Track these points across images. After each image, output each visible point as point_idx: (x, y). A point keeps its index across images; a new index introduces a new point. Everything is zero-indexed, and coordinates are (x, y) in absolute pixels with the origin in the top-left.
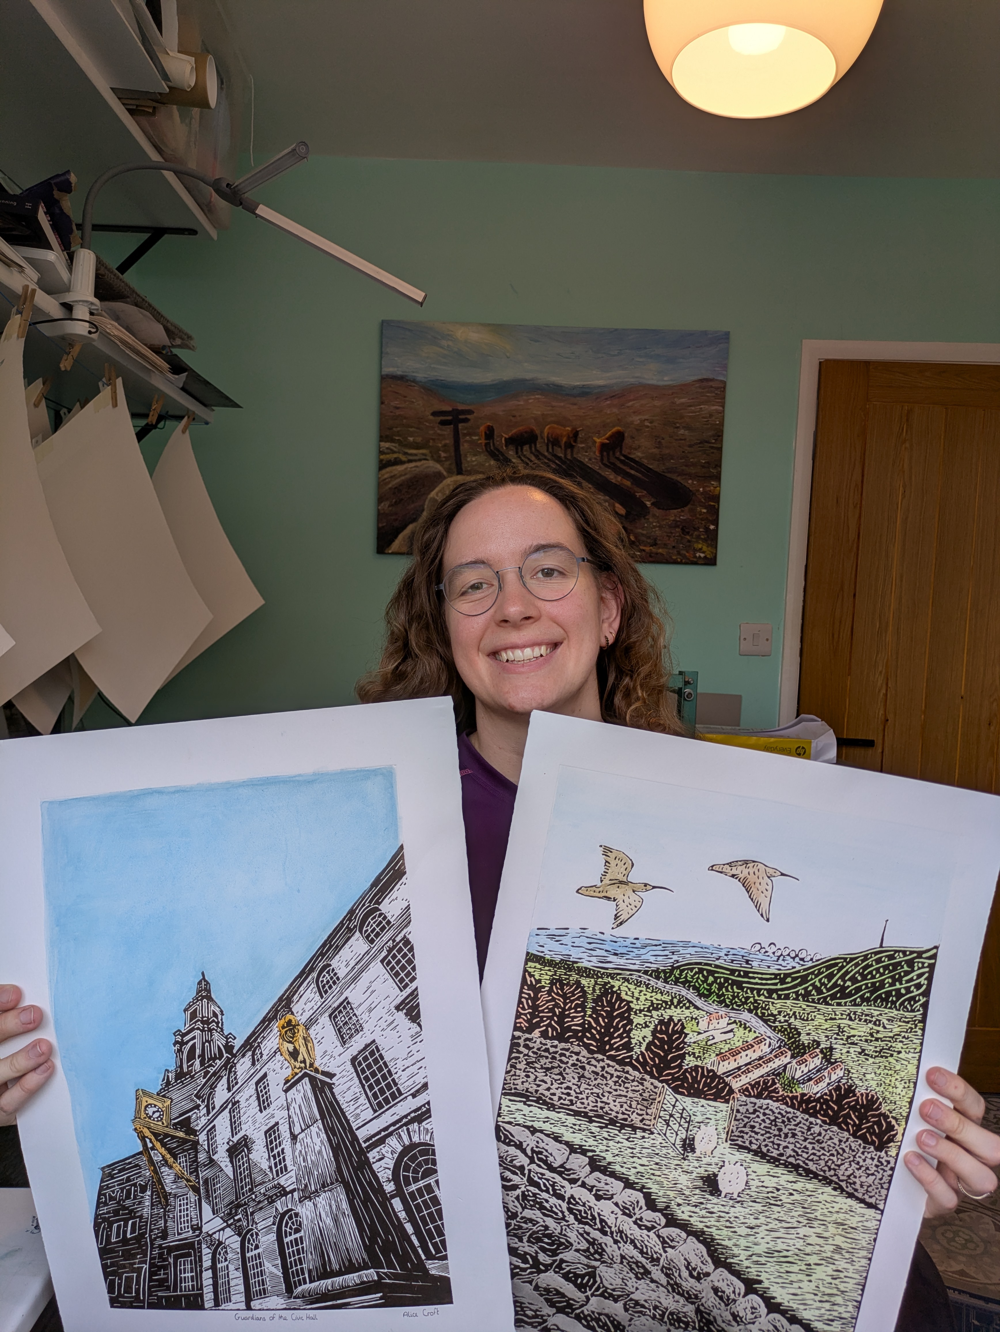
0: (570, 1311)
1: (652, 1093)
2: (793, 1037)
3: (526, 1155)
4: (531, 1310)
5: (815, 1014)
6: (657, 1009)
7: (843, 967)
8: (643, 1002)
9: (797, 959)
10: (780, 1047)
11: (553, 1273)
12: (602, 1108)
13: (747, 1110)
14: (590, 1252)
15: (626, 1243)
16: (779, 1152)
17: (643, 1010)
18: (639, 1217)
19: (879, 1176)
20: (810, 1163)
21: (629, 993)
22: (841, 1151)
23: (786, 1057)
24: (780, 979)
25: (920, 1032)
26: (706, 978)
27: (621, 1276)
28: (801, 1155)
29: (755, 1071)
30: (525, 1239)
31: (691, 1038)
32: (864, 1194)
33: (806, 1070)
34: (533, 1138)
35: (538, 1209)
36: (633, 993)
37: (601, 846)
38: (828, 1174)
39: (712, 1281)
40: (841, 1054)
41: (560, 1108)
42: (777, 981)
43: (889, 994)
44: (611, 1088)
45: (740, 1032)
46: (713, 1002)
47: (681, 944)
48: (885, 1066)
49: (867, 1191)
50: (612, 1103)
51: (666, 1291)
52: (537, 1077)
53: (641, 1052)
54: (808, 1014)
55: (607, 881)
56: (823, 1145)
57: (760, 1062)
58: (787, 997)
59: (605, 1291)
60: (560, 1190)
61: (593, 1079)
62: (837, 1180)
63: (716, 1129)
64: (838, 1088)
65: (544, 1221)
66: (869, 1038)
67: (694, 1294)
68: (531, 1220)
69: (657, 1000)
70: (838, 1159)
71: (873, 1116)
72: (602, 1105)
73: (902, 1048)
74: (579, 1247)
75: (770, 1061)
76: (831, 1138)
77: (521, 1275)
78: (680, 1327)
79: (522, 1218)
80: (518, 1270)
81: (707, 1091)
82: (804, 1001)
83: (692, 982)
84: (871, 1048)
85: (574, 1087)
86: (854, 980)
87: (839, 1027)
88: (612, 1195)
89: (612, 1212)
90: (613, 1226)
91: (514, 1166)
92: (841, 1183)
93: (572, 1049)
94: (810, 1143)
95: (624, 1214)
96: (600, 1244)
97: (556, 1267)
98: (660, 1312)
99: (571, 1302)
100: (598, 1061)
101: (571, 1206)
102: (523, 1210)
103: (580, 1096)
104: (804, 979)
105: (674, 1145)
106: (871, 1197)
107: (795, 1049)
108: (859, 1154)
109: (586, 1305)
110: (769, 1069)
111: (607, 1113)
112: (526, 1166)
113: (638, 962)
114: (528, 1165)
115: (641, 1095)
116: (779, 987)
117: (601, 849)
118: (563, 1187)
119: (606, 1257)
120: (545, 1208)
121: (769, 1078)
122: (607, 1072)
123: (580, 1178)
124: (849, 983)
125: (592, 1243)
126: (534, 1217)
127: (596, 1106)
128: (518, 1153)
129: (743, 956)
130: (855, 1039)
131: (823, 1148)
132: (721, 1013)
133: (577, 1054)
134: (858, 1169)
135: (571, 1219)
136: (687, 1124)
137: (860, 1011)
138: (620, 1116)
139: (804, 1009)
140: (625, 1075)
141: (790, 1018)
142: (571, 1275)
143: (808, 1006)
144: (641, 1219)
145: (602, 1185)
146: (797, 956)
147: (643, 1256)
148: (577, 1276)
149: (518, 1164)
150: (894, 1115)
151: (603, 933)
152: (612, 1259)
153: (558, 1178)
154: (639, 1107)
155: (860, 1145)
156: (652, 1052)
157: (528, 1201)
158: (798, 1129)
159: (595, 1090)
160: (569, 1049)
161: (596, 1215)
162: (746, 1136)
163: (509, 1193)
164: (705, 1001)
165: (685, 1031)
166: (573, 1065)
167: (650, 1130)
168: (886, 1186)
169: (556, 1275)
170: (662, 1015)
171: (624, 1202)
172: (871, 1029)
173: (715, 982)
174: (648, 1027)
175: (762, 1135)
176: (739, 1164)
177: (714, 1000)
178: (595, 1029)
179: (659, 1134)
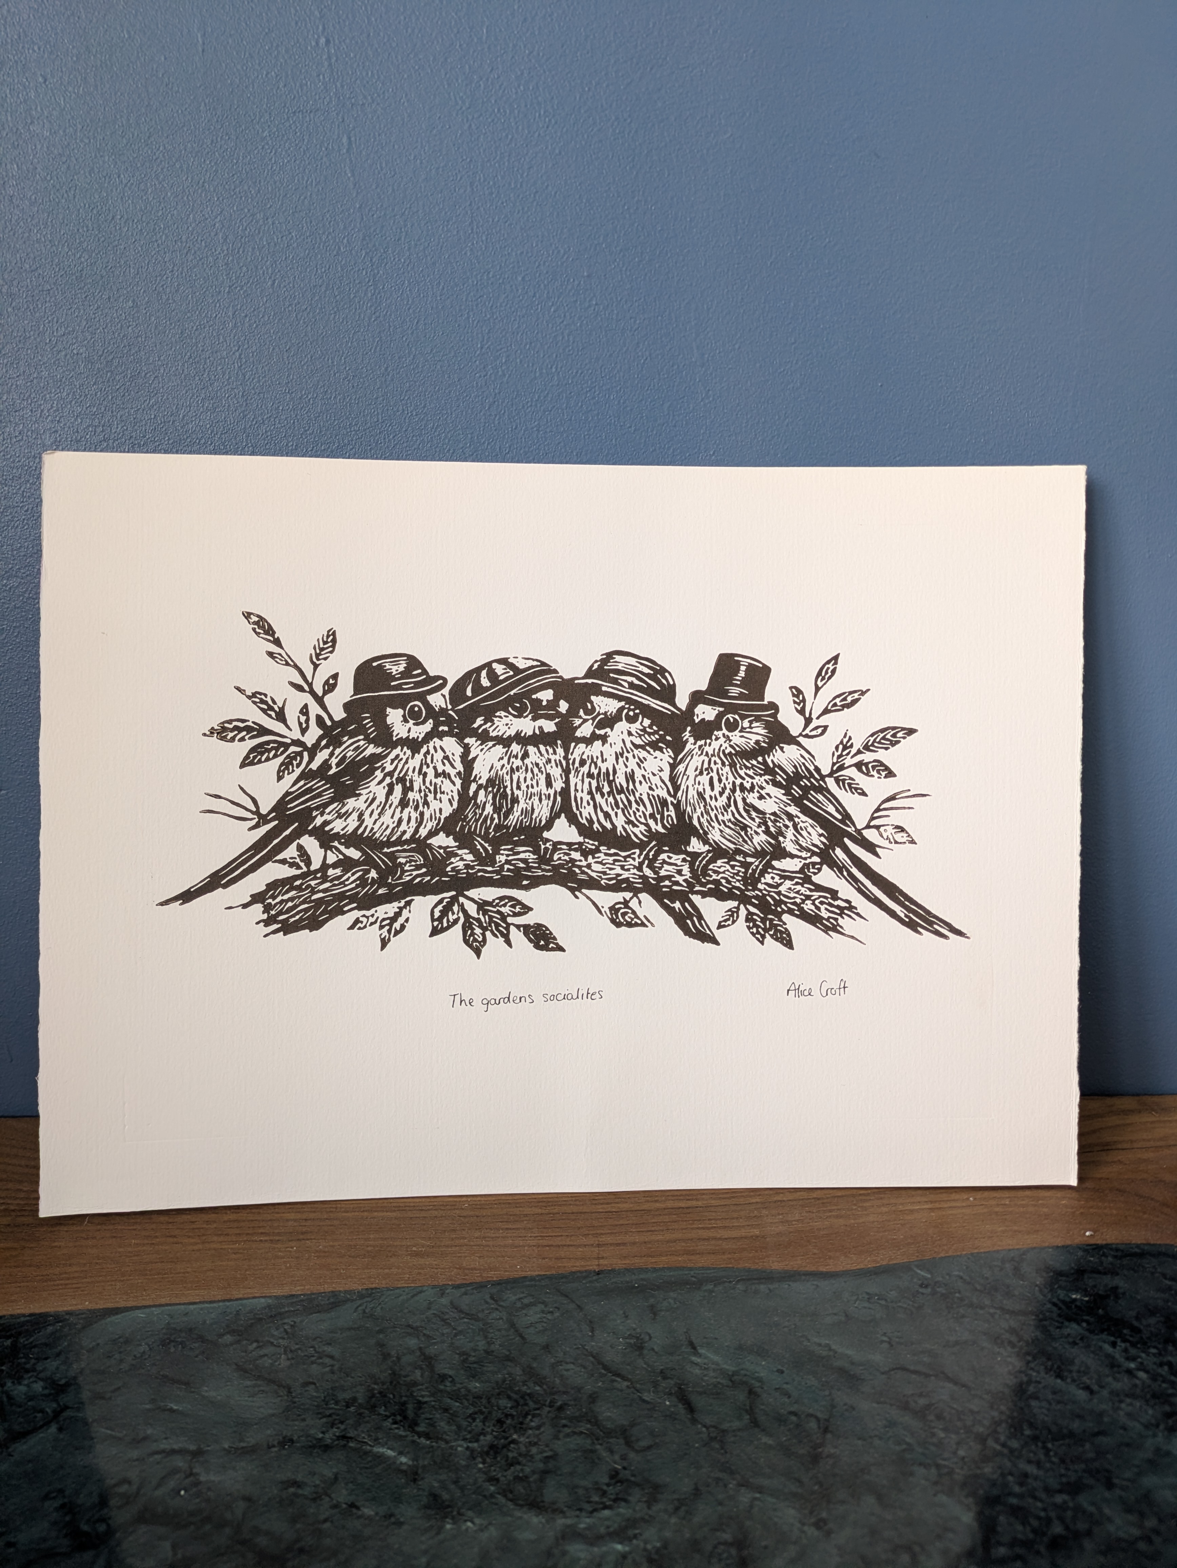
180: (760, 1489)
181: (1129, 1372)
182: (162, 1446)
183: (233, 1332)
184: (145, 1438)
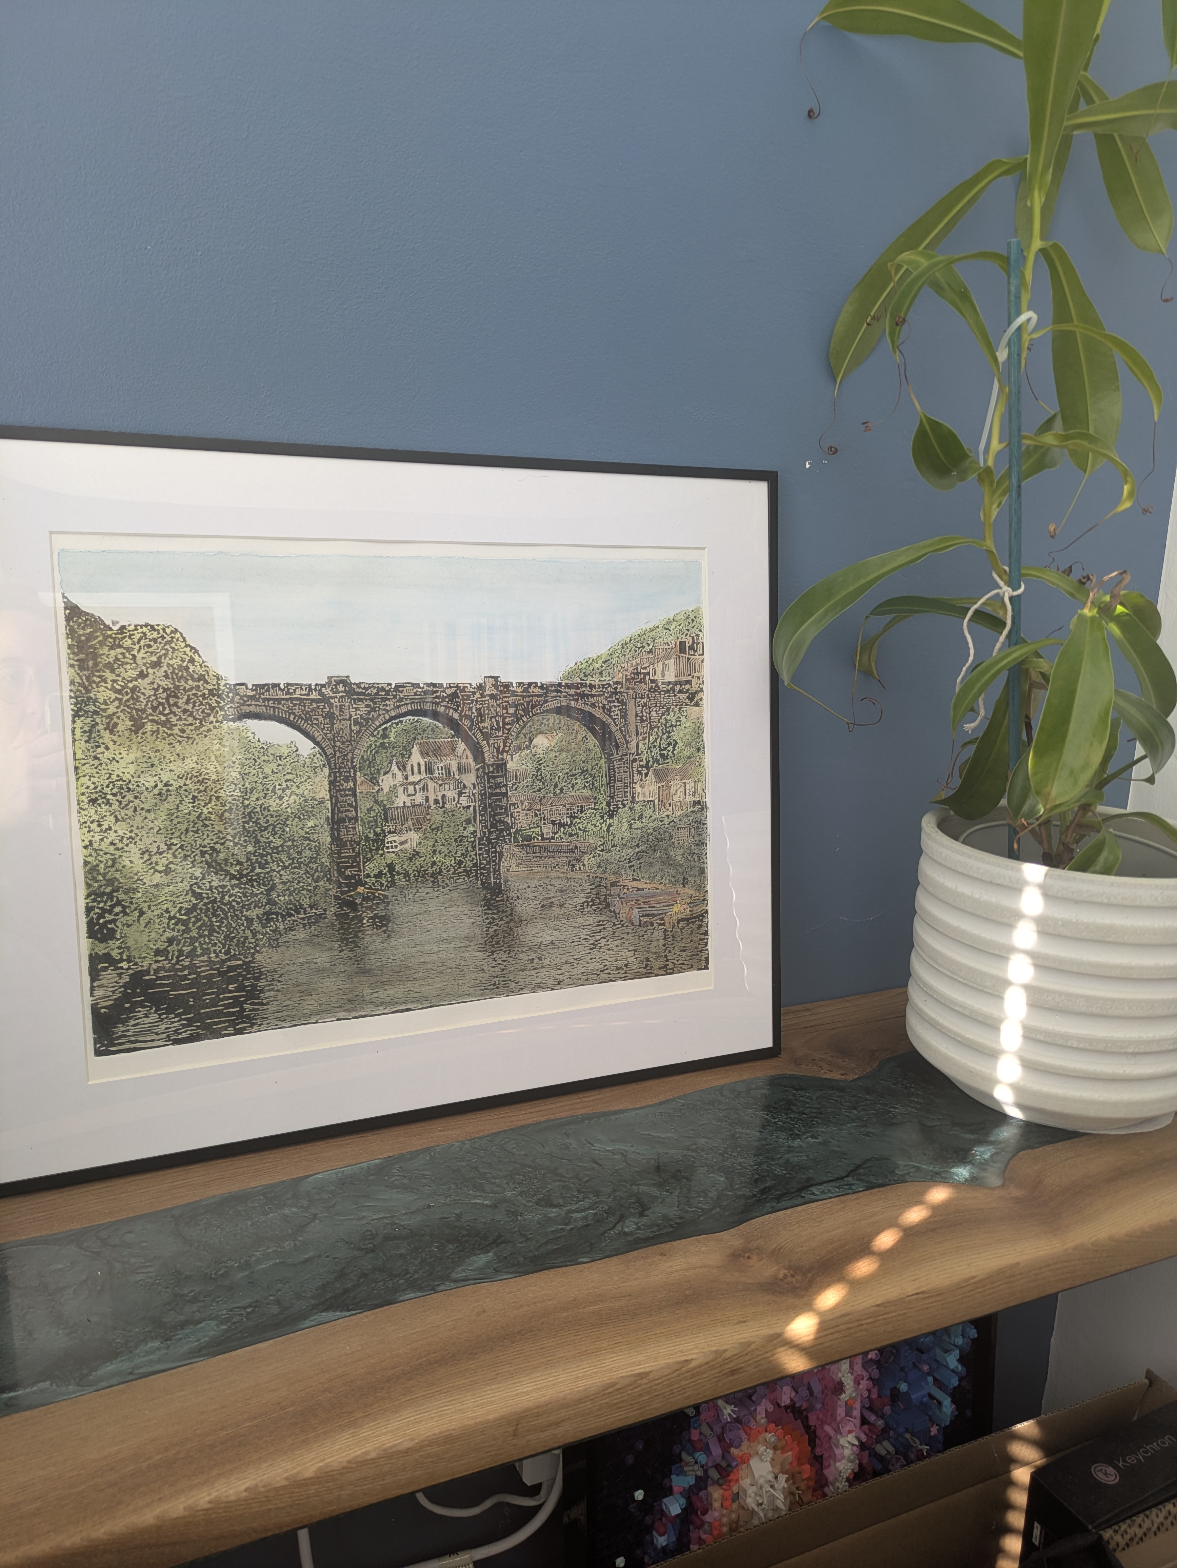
180: (639, 1185)
181: (775, 1123)
182: (375, 1217)
183: (372, 1175)
184: (364, 1217)
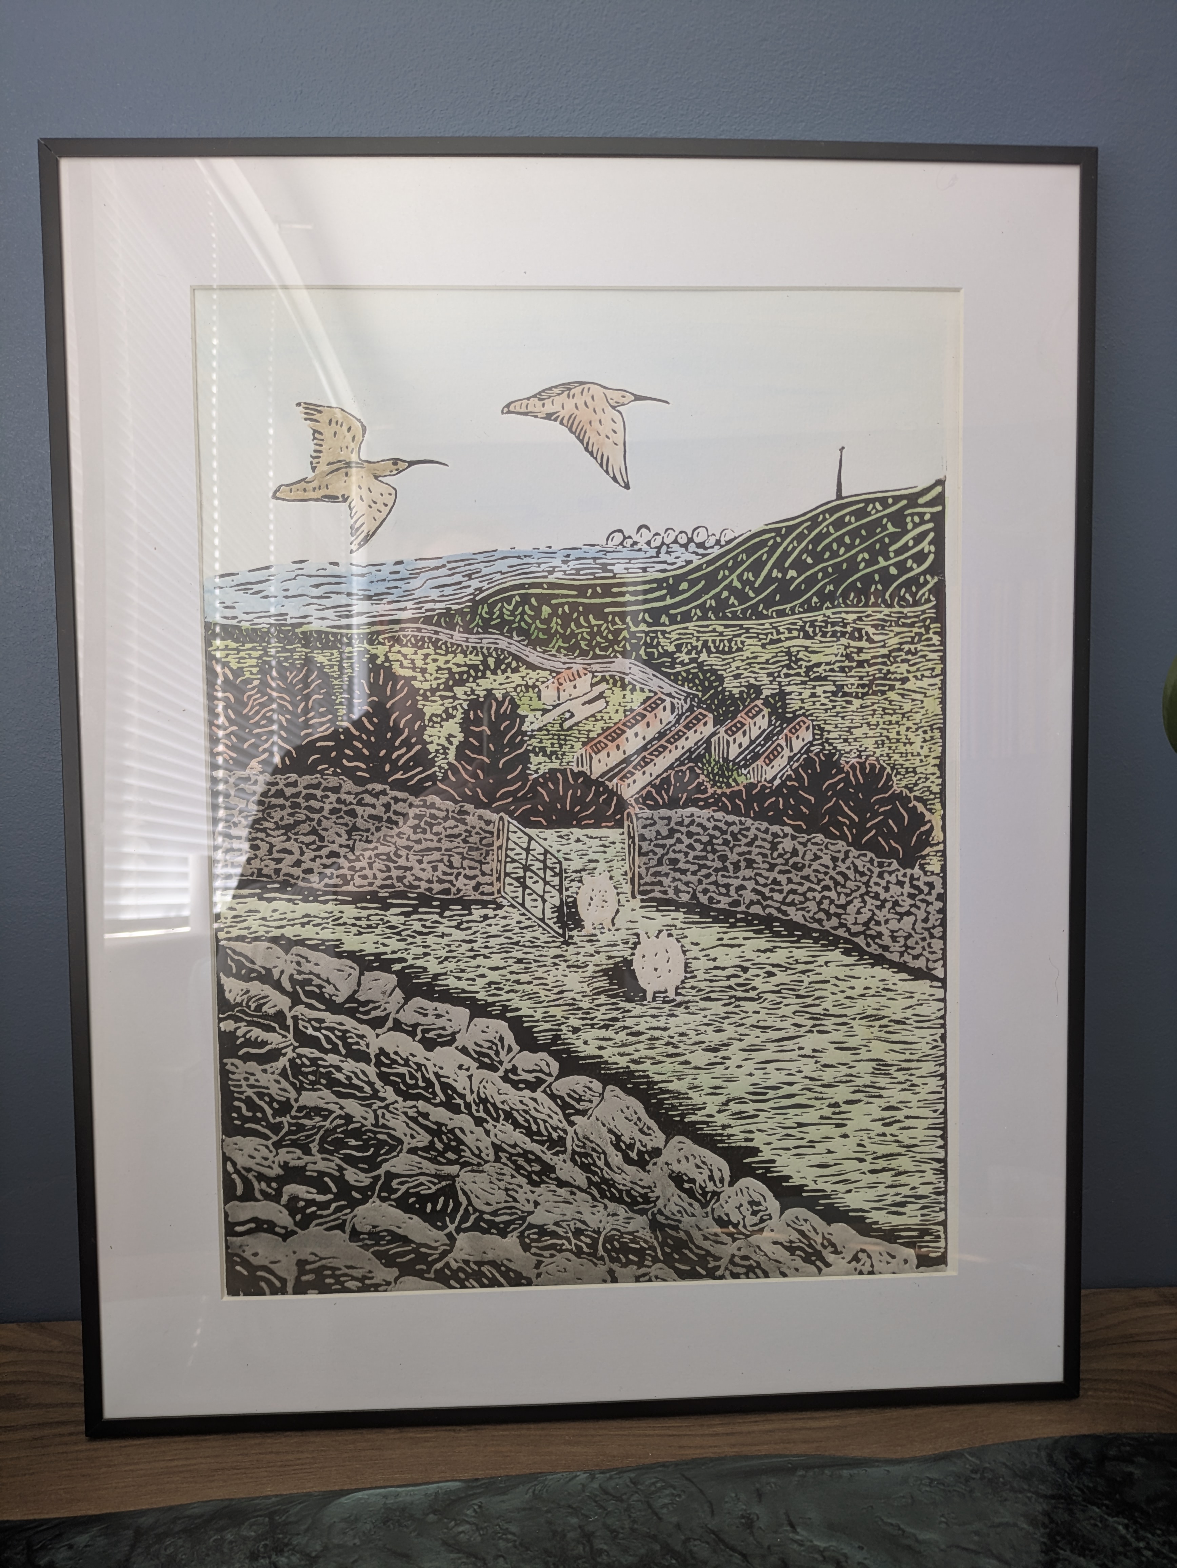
0: (424, 1267)
1: (484, 835)
2: (711, 687)
3: (283, 991)
4: (354, 1278)
5: (742, 638)
6: (461, 683)
7: (776, 546)
8: (435, 675)
9: (692, 547)
10: (691, 709)
11: (378, 1202)
12: (400, 879)
13: (658, 833)
14: (436, 1150)
15: (497, 1120)
16: (730, 900)
17: (437, 689)
18: (509, 1067)
19: (921, 915)
20: (791, 910)
21: (406, 663)
22: (840, 879)
23: (705, 724)
24: (669, 587)
25: (936, 639)
26: (538, 610)
27: (502, 1184)
28: (771, 898)
29: (656, 760)
30: (314, 1147)
31: (533, 722)
32: (902, 954)
33: (746, 742)
34: (289, 957)
35: (327, 1088)
36: (413, 661)
37: (299, 404)
38: (827, 925)
39: (667, 1164)
40: (802, 700)
41: (326, 893)
42: (665, 592)
43: (867, 580)
44: (408, 839)
45: (616, 696)
46: (558, 651)
47: (481, 558)
48: (884, 709)
49: (905, 945)
50: (417, 866)
51: (589, 1197)
52: (272, 846)
53: (449, 764)
54: (730, 641)
55: (323, 468)
56: (806, 871)
57: (663, 742)
58: (687, 617)
59: (480, 1219)
60: (357, 1043)
61: (373, 829)
62: (846, 935)
63: (611, 878)
64: (809, 763)
65: (342, 1108)
66: (847, 663)
67: (641, 1195)
68: (318, 1110)
69: (459, 666)
70: (839, 894)
71: (882, 802)
72: (400, 873)
73: (908, 672)
74: (414, 1143)
75: (680, 737)
76: (817, 857)
77: (321, 1216)
78: (629, 1262)
79: (300, 1109)
80: (314, 1209)
81: (580, 811)
82: (718, 618)
83: (513, 622)
84: (852, 680)
85: (343, 851)
86: (800, 566)
87: (789, 653)
88: (453, 1034)
89: (460, 1067)
90: (467, 1092)
91: (266, 1016)
92: (856, 939)
93: (324, 783)
94: (780, 872)
95: (482, 1066)
96: (452, 1131)
97: (380, 1191)
98: (588, 1241)
99: (423, 1250)
100: (376, 795)
101: (383, 1069)
102: (299, 1094)
103: (358, 865)
104: (711, 580)
105: (543, 920)
106: (916, 957)
107: (718, 707)
108: (875, 879)
109: (451, 1251)
110: (680, 752)
111: (411, 886)
112: (286, 1011)
113: (409, 605)
114: (291, 1009)
115: (465, 841)
116: (669, 601)
117: (301, 408)
118: (362, 1037)
119: (468, 1153)
120: (339, 1083)
121: (684, 768)
122: (396, 813)
123: (388, 1015)
124: (792, 573)
125: (437, 1131)
126: (321, 1104)
127: (390, 878)
128: (268, 990)
129: (595, 559)
130: (820, 670)
131: (807, 878)
132: (576, 667)
133: (336, 790)
134: (880, 908)
135: (389, 1093)
136: (557, 878)
137: (820, 618)
138: (437, 887)
139: (721, 634)
140: (428, 811)
141: (699, 653)
142: (411, 1201)
143: (726, 626)
144: (514, 1071)
145: (431, 1019)
146: (690, 540)
147: (533, 1141)
148: (423, 1199)
149: (272, 1011)
150: (917, 794)
151: (336, 564)
152: (479, 1156)
153: (349, 1023)
154: (466, 863)
155: (871, 861)
156: (470, 761)
157: (305, 1074)
158: (756, 851)
159: (382, 849)
160: (320, 783)
161: (433, 1079)
162: (666, 881)
163: (267, 1067)
164: (544, 652)
165: (520, 711)
166: (333, 811)
167: (494, 902)
168: (937, 932)
169: (385, 1205)
170: (473, 691)
171: (476, 1044)
172: (846, 647)
173: (554, 614)
174: (454, 717)
175: (694, 873)
176: (665, 933)
177: (560, 647)
178: (359, 739)
179: (512, 906)
